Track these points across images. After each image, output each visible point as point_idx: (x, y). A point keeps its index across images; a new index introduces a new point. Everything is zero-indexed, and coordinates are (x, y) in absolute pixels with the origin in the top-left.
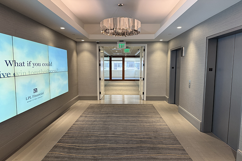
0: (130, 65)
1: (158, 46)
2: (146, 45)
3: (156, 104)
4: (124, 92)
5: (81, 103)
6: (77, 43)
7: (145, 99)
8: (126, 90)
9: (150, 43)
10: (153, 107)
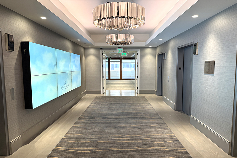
0: (126, 66)
1: (148, 51)
2: (139, 50)
3: (147, 96)
4: (122, 89)
5: (88, 96)
6: (86, 49)
7: (139, 93)
8: (124, 87)
9: (142, 49)
10: (144, 97)
